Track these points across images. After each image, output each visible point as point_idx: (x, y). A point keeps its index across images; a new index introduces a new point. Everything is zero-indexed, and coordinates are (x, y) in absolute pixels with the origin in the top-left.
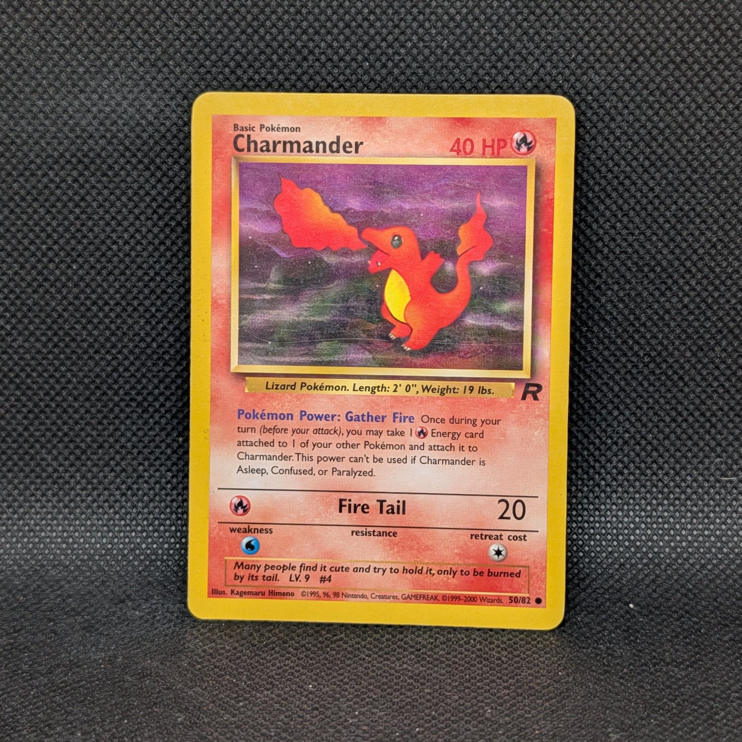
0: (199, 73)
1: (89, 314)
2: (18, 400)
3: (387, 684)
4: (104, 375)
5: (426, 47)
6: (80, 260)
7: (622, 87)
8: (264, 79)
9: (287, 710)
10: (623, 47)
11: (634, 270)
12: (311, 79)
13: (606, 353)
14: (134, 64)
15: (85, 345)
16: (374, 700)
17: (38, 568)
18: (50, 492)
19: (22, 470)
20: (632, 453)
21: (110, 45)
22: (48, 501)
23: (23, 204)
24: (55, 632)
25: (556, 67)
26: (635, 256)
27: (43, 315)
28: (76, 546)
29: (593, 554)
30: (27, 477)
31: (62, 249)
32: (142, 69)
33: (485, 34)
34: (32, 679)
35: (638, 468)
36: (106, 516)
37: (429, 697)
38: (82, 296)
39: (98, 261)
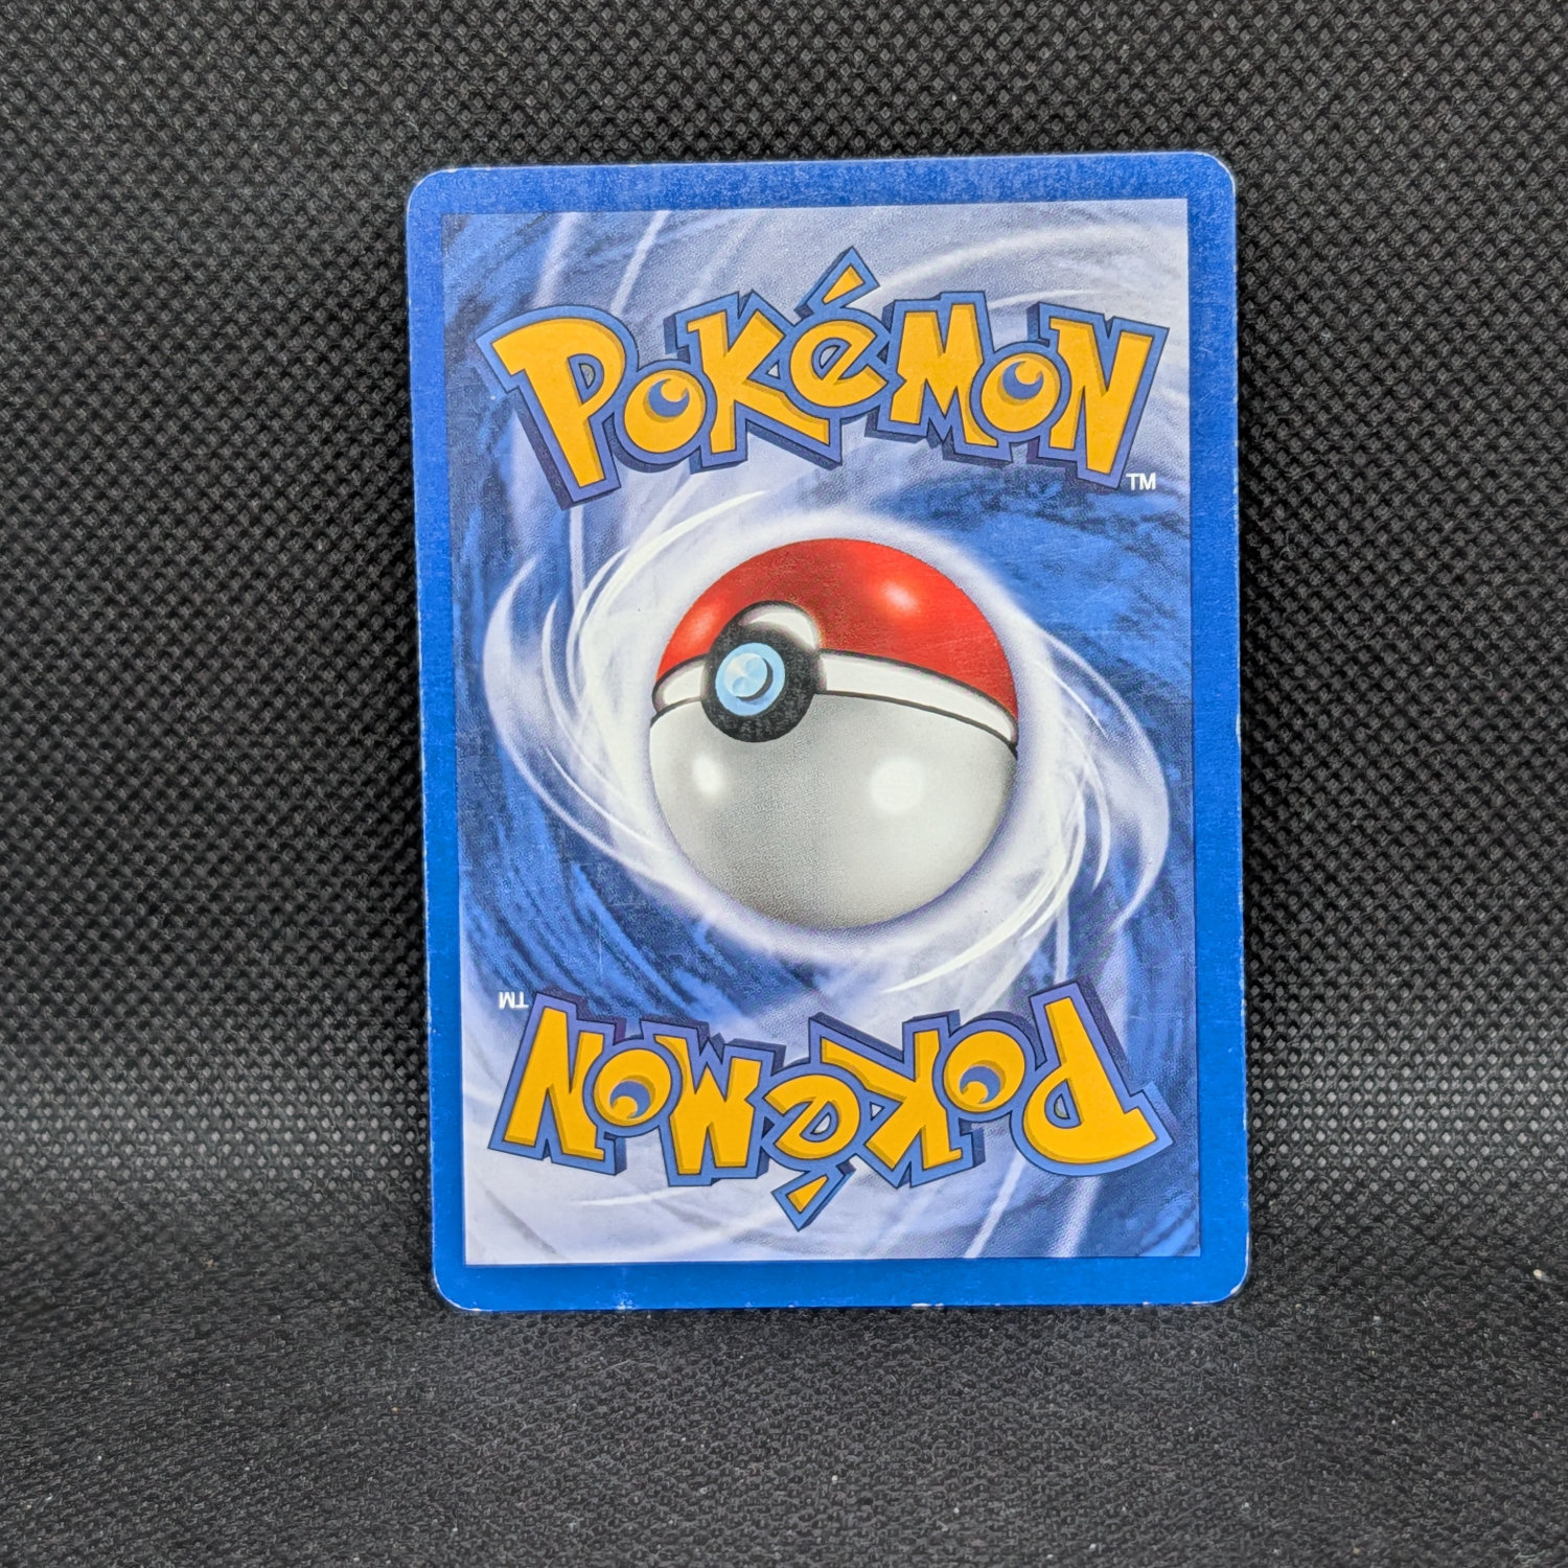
0: (589, 125)
1: (352, 648)
2: (197, 835)
3: (1016, 1446)
4: (383, 778)
5: (1083, 58)
6: (333, 532)
7: (1512, 142)
8: (730, 134)
9: (804, 1505)
10: (1516, 54)
11: (1537, 540)
12: (832, 132)
13: (1477, 723)
14: (451, 105)
15: (343, 714)
16: (991, 1481)
17: (244, 1197)
18: (267, 1033)
19: (206, 987)
20: (1533, 943)
21: (397, 65)
22: (263, 1052)
23: (210, 412)
24: (285, 1336)
25: (1367, 99)
26: (1540, 510)
27: (252, 651)
28: (323, 1148)
29: (1449, 1163)
30: (216, 1001)
31: (293, 507)
32: (465, 116)
33: (1212, 29)
34: (243, 1438)
35: (1546, 974)
36: (388, 1085)
37: (1110, 1475)
38: (337, 610)
39: (371, 533)
